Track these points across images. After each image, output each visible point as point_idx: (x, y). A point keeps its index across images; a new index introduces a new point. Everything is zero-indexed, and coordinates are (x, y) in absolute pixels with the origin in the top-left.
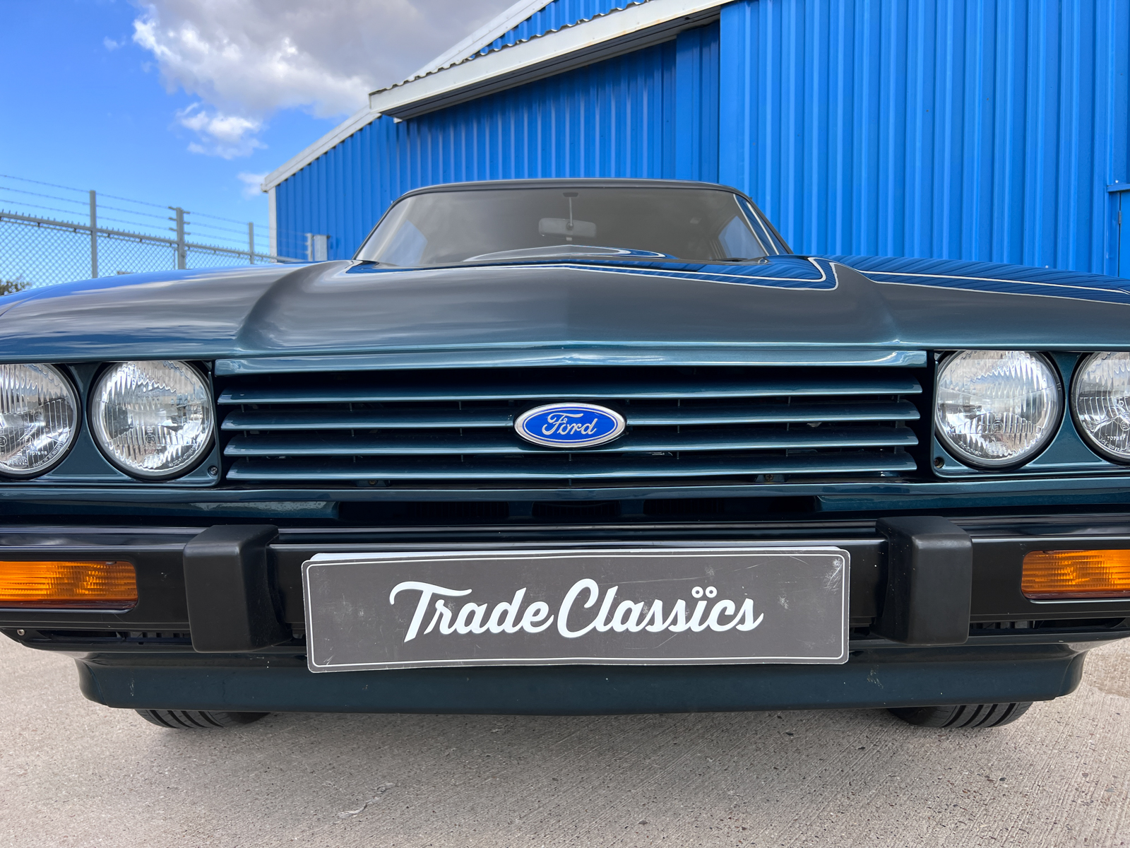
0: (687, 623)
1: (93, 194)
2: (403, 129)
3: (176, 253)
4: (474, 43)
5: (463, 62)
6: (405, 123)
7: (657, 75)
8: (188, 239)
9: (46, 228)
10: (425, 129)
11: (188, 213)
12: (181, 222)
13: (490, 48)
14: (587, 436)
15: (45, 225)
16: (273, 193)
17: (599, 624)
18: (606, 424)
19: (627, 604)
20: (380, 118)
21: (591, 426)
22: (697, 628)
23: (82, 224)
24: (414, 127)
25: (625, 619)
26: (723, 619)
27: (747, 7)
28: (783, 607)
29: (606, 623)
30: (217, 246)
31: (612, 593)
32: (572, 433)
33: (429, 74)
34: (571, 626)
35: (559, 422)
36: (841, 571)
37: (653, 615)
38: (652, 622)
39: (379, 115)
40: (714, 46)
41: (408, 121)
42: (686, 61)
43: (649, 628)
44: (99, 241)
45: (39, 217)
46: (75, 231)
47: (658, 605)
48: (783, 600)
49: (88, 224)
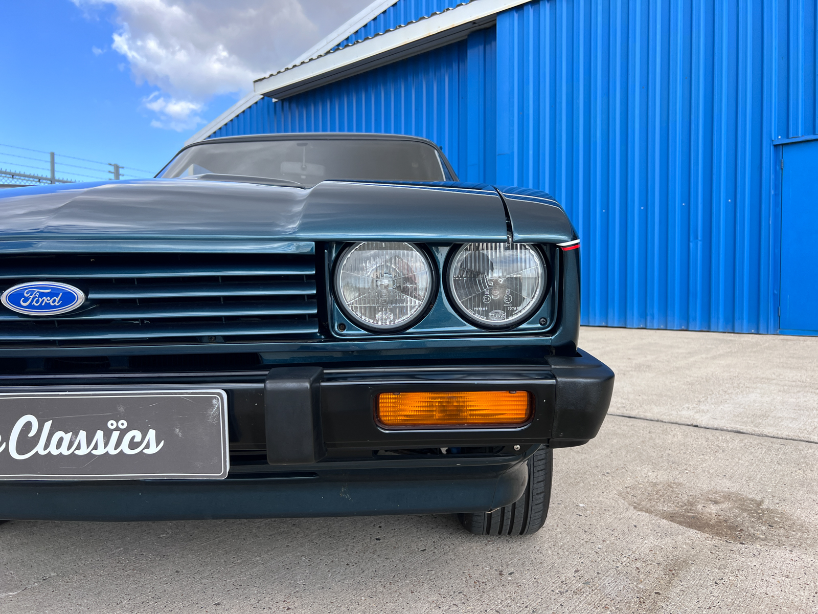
0: (105, 448)
1: (53, 155)
2: (279, 106)
5: (318, 58)
6: (280, 102)
7: (455, 67)
9: (18, 179)
10: (294, 106)
11: (123, 168)
12: (118, 174)
13: (338, 47)
14: (55, 307)
15: (17, 177)
17: (40, 449)
18: (68, 298)
19: (59, 434)
20: (263, 98)
21: (57, 299)
22: (113, 452)
23: (44, 176)
24: (286, 105)
25: (59, 445)
26: (133, 445)
28: (178, 435)
29: (45, 449)
31: (48, 425)
32: (43, 304)
34: (20, 451)
35: (33, 296)
36: (218, 407)
37: (80, 442)
38: (78, 448)
39: (262, 96)
40: (492, 44)
41: (283, 101)
42: (474, 55)
43: (77, 452)
45: (13, 171)
46: (39, 181)
47: (82, 435)
48: (177, 430)
49: (49, 176)
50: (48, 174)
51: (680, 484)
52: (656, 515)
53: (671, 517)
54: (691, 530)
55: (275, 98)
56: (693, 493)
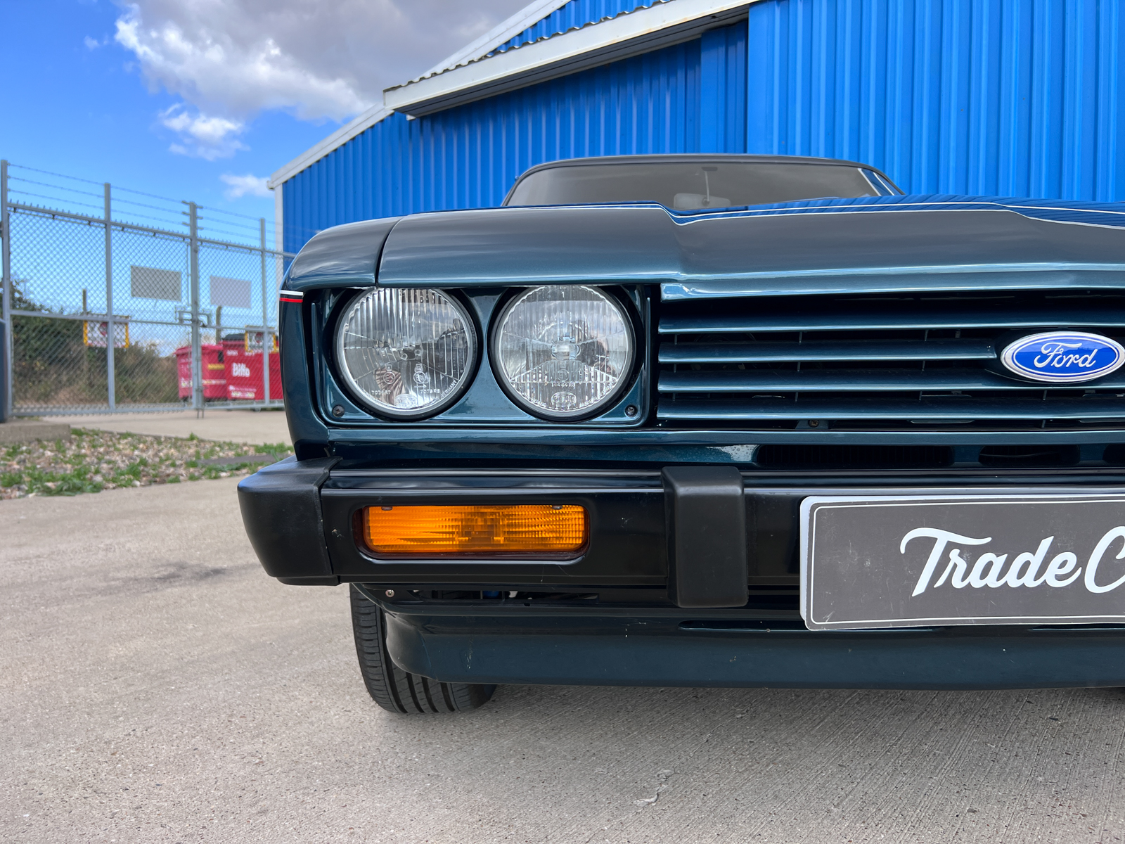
1: (108, 187)
2: (416, 127)
3: (189, 248)
4: (491, 40)
5: (480, 59)
6: (419, 121)
7: (681, 74)
8: (201, 234)
9: (60, 221)
10: (439, 126)
11: (201, 208)
12: (194, 217)
13: (509, 46)
14: (1085, 369)
15: (60, 218)
16: (279, 190)
18: (1107, 355)
20: (392, 115)
21: (1090, 358)
23: (96, 217)
24: (427, 125)
27: (776, 7)
30: (229, 241)
32: (1067, 366)
33: (446, 71)
34: (1099, 582)
35: (1055, 352)
39: (393, 112)
40: (741, 45)
41: (422, 119)
42: (711, 60)
44: (113, 235)
45: (54, 209)
46: (89, 224)
49: (103, 217)
50: (101, 215)
55: (411, 115)
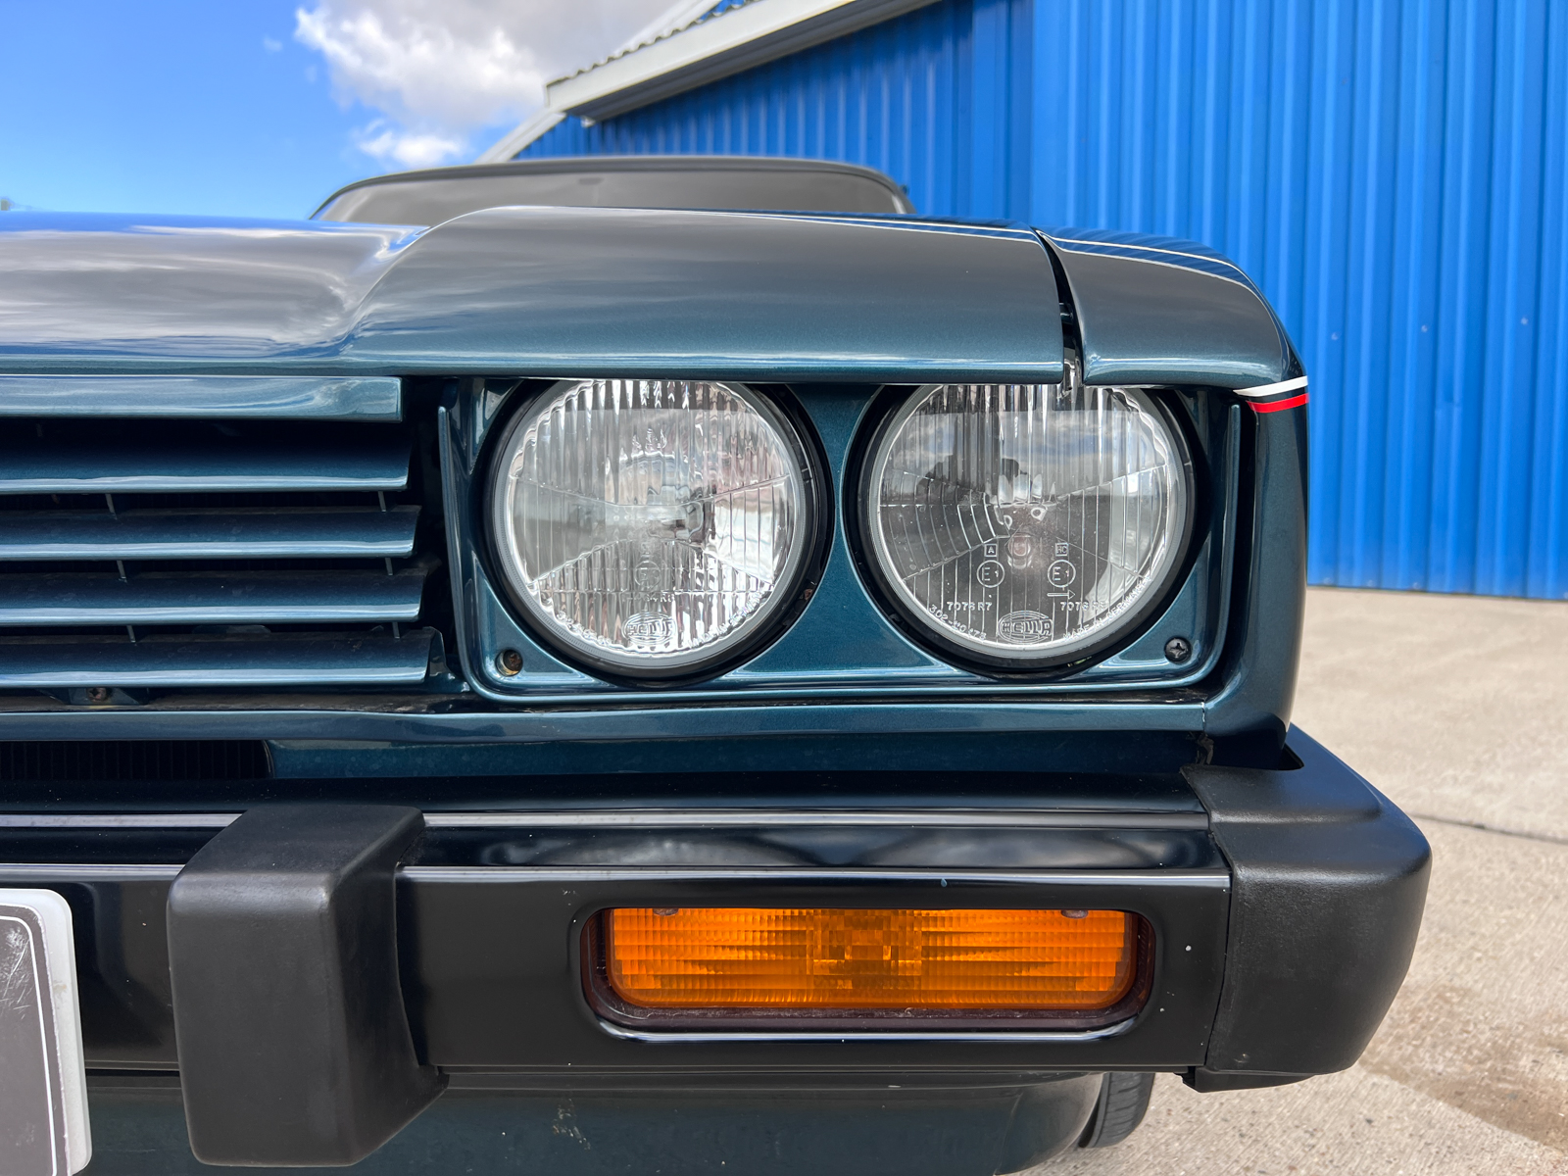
2: (595, 135)
5: (672, 35)
6: (599, 127)
7: (948, 45)
10: (625, 134)
24: (610, 131)
36: (27, 960)
39: (563, 116)
41: (603, 124)
42: (986, 24)
51: (1466, 993)
52: (1419, 1088)
53: (1458, 1095)
54: (1514, 1137)
55: (589, 118)
56: (1502, 1019)
